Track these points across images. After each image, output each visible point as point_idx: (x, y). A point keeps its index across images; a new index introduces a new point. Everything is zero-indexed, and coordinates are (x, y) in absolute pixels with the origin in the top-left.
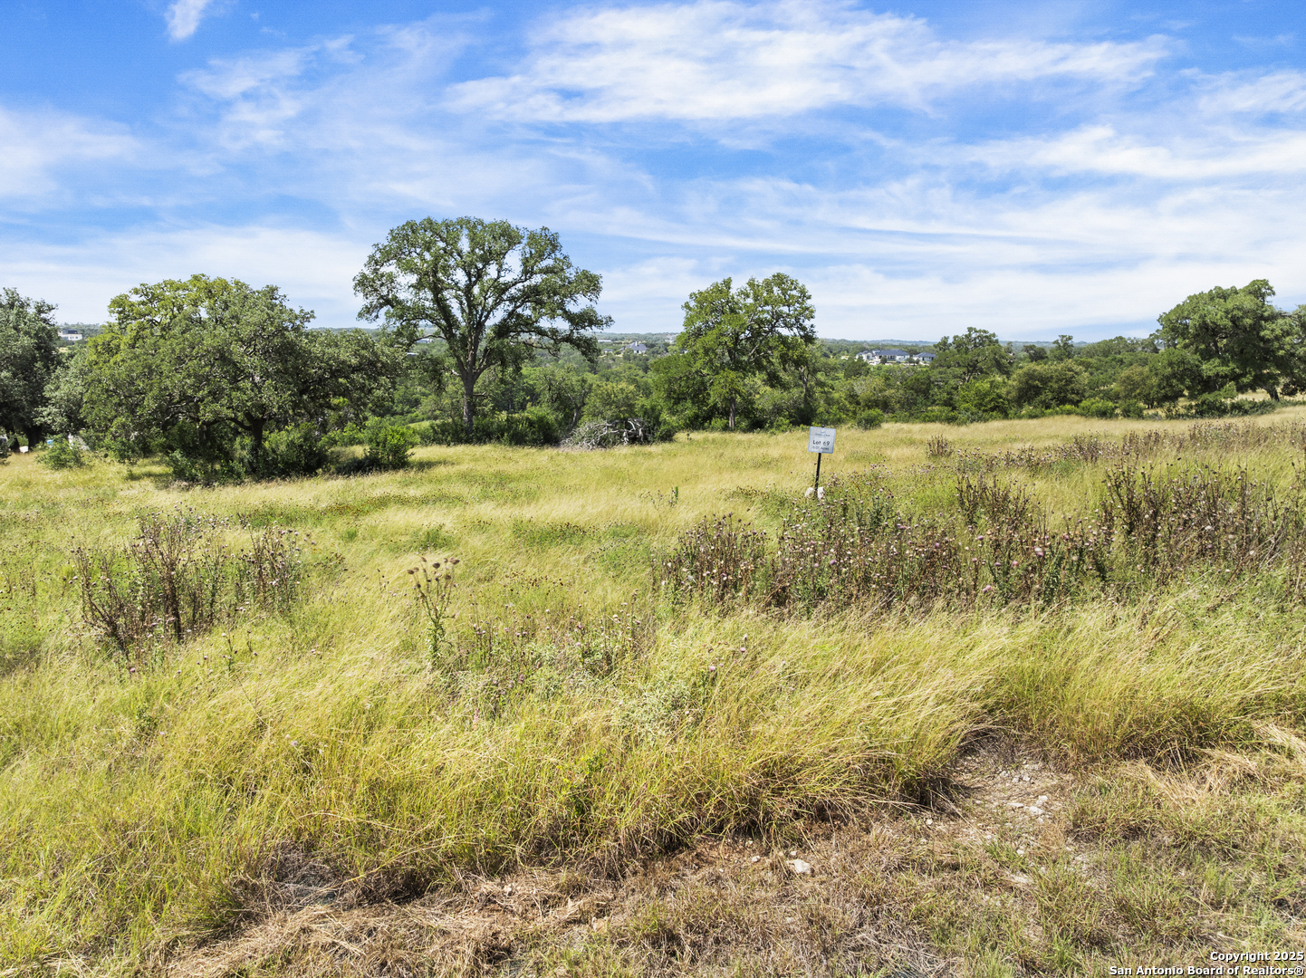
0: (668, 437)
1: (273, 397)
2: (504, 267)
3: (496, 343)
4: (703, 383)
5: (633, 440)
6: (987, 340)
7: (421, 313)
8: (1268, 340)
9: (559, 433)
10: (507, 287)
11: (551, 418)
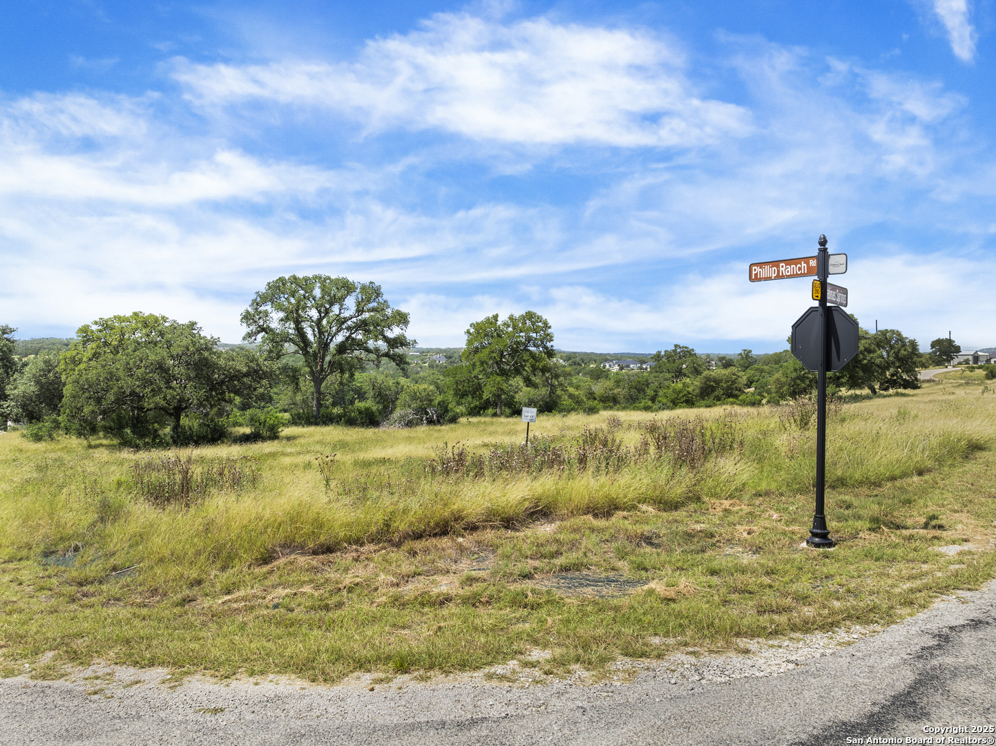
0: (453, 420)
1: (192, 393)
2: (344, 307)
3: (337, 357)
4: (479, 384)
5: (431, 422)
6: (687, 353)
7: (286, 338)
9: (379, 418)
10: (346, 320)
11: (374, 408)
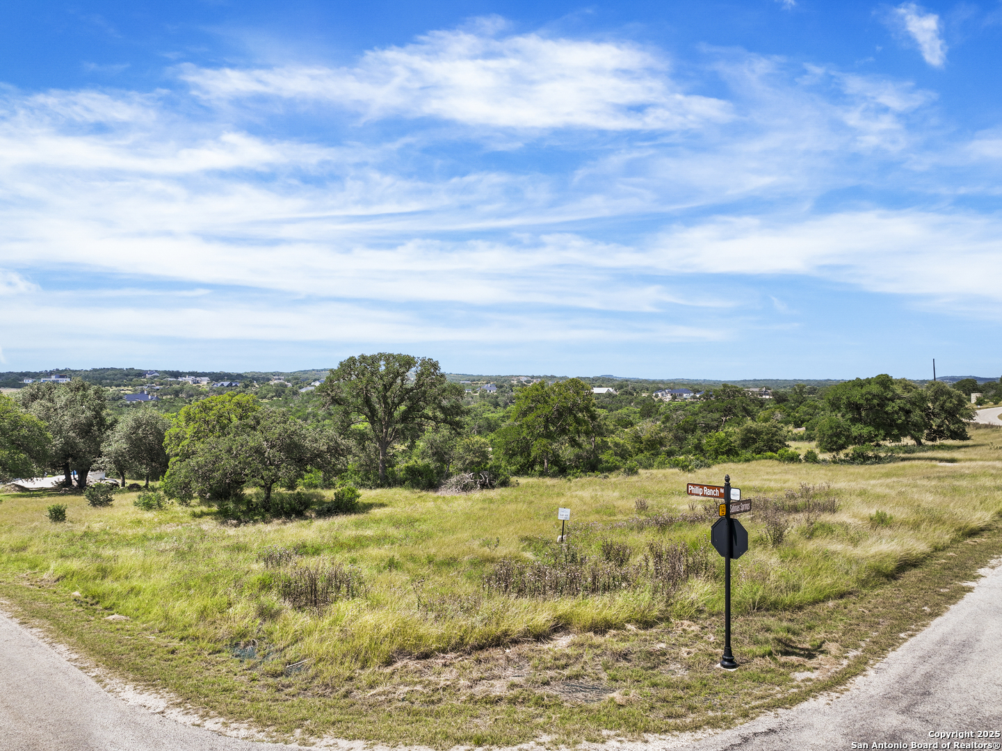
0: (504, 483)
4: (527, 445)
5: (483, 486)
6: (737, 392)
7: (355, 408)
8: (890, 414)
9: (437, 480)
10: (408, 391)
11: (432, 466)
